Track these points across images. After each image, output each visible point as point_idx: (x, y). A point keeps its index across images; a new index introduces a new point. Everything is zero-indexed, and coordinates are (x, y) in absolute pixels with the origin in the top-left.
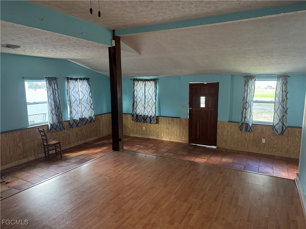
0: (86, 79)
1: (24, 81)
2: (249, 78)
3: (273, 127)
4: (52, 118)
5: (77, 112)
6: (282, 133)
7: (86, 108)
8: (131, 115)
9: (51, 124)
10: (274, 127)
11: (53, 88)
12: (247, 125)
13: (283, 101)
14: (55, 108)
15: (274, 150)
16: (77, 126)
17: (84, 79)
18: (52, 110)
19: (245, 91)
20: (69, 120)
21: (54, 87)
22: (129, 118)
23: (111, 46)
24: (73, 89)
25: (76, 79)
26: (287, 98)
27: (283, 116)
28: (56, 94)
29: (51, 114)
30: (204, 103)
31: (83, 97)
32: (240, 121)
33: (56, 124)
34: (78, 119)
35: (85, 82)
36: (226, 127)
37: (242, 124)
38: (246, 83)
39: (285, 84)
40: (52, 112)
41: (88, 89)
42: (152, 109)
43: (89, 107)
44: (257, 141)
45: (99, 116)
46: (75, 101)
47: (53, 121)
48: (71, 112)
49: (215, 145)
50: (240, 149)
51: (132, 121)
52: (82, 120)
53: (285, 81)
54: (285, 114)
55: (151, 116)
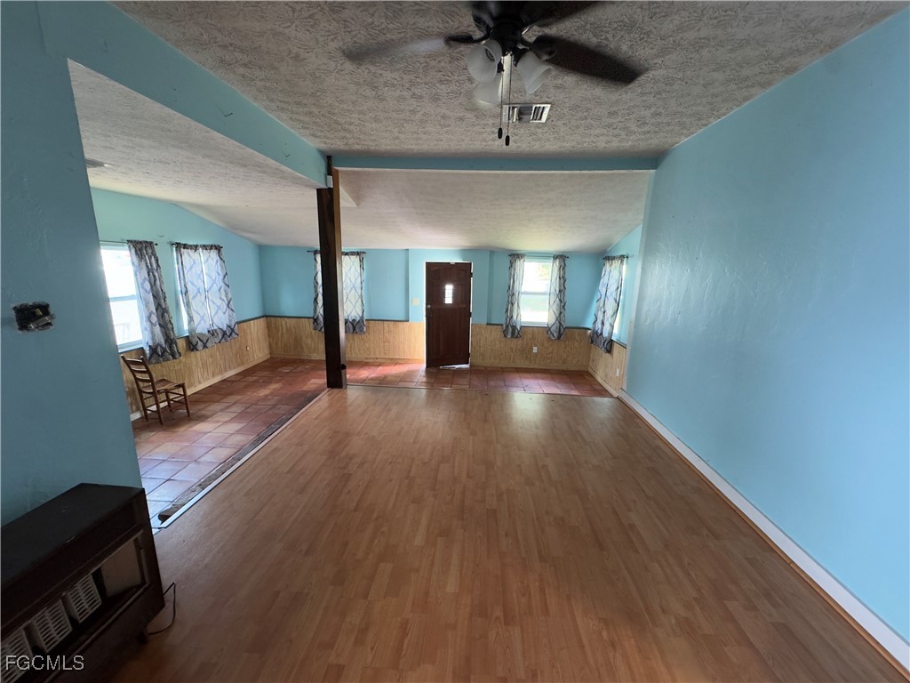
0: (216, 249)
1: (99, 245)
2: (515, 256)
3: (548, 329)
4: (152, 333)
5: (202, 318)
6: (559, 337)
7: (219, 308)
8: (312, 320)
9: (150, 346)
10: (550, 329)
11: (147, 266)
12: (514, 328)
13: (560, 291)
14: (157, 310)
15: (549, 361)
16: (205, 346)
17: (211, 247)
18: (150, 316)
19: (512, 276)
20: (188, 334)
21: (151, 263)
22: (307, 325)
23: (324, 187)
24: (191, 268)
25: (195, 248)
26: (565, 288)
27: (561, 313)
28: (155, 281)
29: (148, 323)
30: (451, 295)
31: (212, 286)
32: (503, 322)
33: (161, 346)
34: (205, 332)
35: (214, 253)
36: (483, 332)
37: (507, 326)
38: (512, 265)
39: (563, 268)
40: (149, 318)
41: (219, 268)
42: (354, 307)
43: (225, 307)
44: (526, 352)
45: (245, 324)
46: (196, 295)
47: (153, 339)
48: (191, 319)
49: (467, 363)
50: (504, 364)
51: (313, 332)
52: (212, 333)
53: (562, 264)
54: (562, 310)
55: (354, 320)
